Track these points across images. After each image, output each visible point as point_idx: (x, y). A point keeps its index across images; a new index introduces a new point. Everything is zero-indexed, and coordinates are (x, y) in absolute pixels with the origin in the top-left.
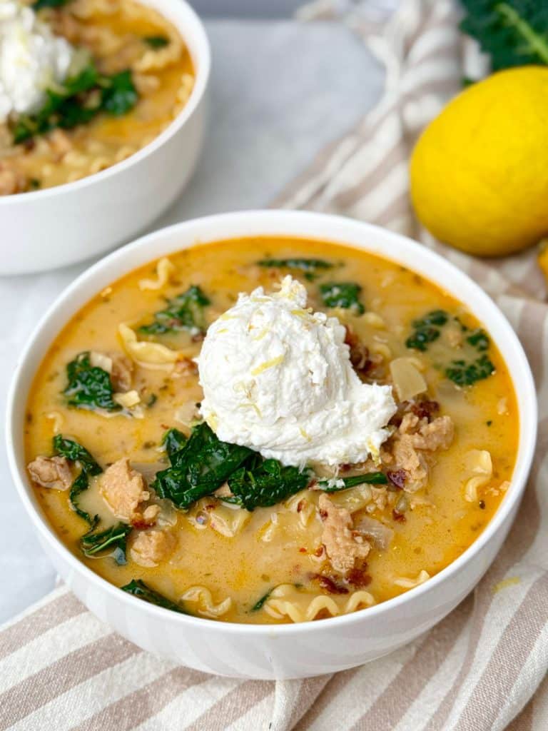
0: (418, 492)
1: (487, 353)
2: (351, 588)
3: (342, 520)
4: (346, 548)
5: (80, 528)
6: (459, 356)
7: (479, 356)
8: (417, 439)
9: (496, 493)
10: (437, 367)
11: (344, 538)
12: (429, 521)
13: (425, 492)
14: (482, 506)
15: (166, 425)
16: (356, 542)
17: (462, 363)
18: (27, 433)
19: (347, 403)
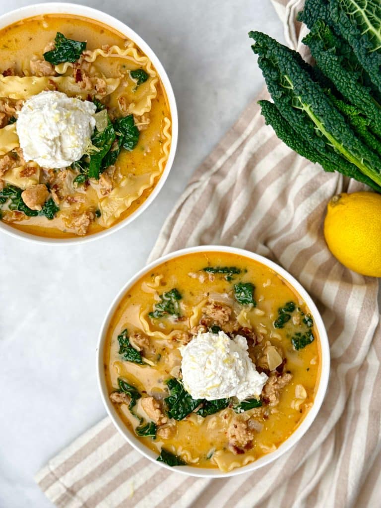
0: (274, 407)
1: (311, 328)
2: (245, 450)
3: (243, 428)
4: (244, 438)
5: (136, 423)
6: (299, 330)
7: (307, 330)
8: (276, 387)
9: (306, 406)
10: (288, 336)
11: (244, 435)
12: (278, 418)
13: (277, 407)
14: (301, 411)
15: (167, 370)
16: (248, 435)
17: (299, 334)
18: (106, 375)
19: (246, 383)
